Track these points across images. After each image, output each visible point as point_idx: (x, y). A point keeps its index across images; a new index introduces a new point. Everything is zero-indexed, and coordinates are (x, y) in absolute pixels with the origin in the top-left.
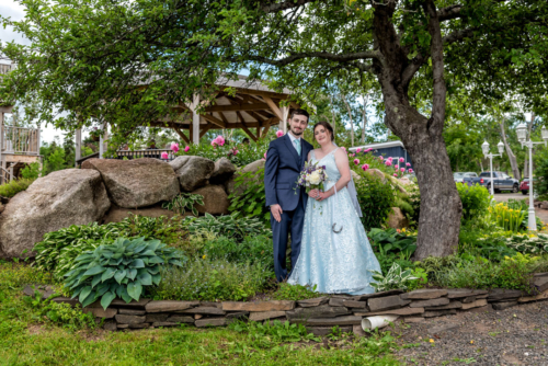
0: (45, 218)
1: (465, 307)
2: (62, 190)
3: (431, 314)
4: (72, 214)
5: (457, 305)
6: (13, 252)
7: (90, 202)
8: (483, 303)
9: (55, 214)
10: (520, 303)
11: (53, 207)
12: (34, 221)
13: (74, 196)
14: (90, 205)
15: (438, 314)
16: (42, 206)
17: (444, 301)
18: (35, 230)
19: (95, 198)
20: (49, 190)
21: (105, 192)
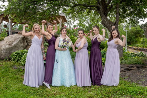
0: (11, 48)
1: (132, 69)
2: (15, 40)
3: (125, 71)
4: (18, 47)
5: (131, 68)
6: (2, 57)
7: (22, 43)
8: (136, 68)
9: (13, 47)
10: (143, 68)
11: (13, 45)
12: (8, 49)
13: (19, 42)
14: (22, 45)
15: (127, 71)
16: (10, 44)
17: (128, 67)
18: (8, 51)
19: (23, 43)
20: (11, 40)
21: (26, 41)
